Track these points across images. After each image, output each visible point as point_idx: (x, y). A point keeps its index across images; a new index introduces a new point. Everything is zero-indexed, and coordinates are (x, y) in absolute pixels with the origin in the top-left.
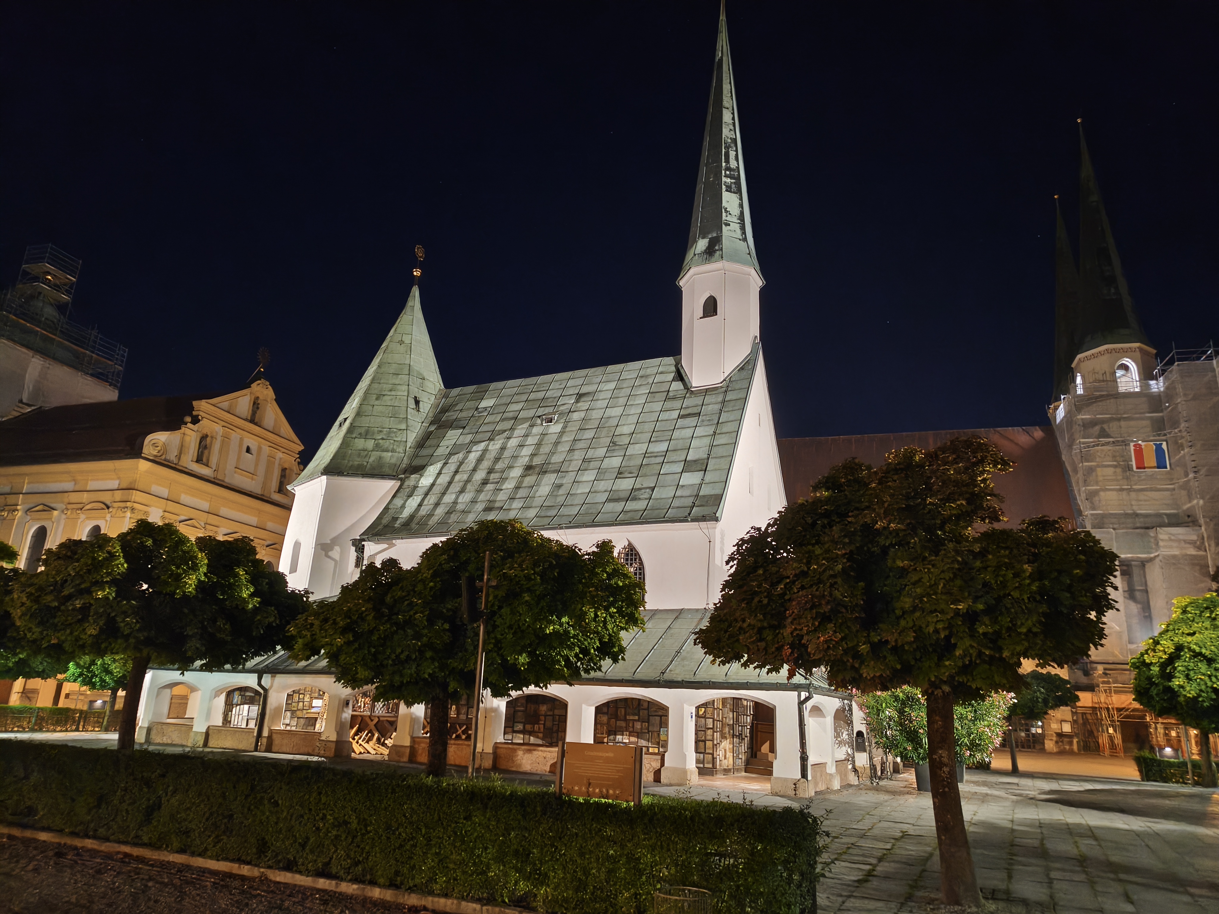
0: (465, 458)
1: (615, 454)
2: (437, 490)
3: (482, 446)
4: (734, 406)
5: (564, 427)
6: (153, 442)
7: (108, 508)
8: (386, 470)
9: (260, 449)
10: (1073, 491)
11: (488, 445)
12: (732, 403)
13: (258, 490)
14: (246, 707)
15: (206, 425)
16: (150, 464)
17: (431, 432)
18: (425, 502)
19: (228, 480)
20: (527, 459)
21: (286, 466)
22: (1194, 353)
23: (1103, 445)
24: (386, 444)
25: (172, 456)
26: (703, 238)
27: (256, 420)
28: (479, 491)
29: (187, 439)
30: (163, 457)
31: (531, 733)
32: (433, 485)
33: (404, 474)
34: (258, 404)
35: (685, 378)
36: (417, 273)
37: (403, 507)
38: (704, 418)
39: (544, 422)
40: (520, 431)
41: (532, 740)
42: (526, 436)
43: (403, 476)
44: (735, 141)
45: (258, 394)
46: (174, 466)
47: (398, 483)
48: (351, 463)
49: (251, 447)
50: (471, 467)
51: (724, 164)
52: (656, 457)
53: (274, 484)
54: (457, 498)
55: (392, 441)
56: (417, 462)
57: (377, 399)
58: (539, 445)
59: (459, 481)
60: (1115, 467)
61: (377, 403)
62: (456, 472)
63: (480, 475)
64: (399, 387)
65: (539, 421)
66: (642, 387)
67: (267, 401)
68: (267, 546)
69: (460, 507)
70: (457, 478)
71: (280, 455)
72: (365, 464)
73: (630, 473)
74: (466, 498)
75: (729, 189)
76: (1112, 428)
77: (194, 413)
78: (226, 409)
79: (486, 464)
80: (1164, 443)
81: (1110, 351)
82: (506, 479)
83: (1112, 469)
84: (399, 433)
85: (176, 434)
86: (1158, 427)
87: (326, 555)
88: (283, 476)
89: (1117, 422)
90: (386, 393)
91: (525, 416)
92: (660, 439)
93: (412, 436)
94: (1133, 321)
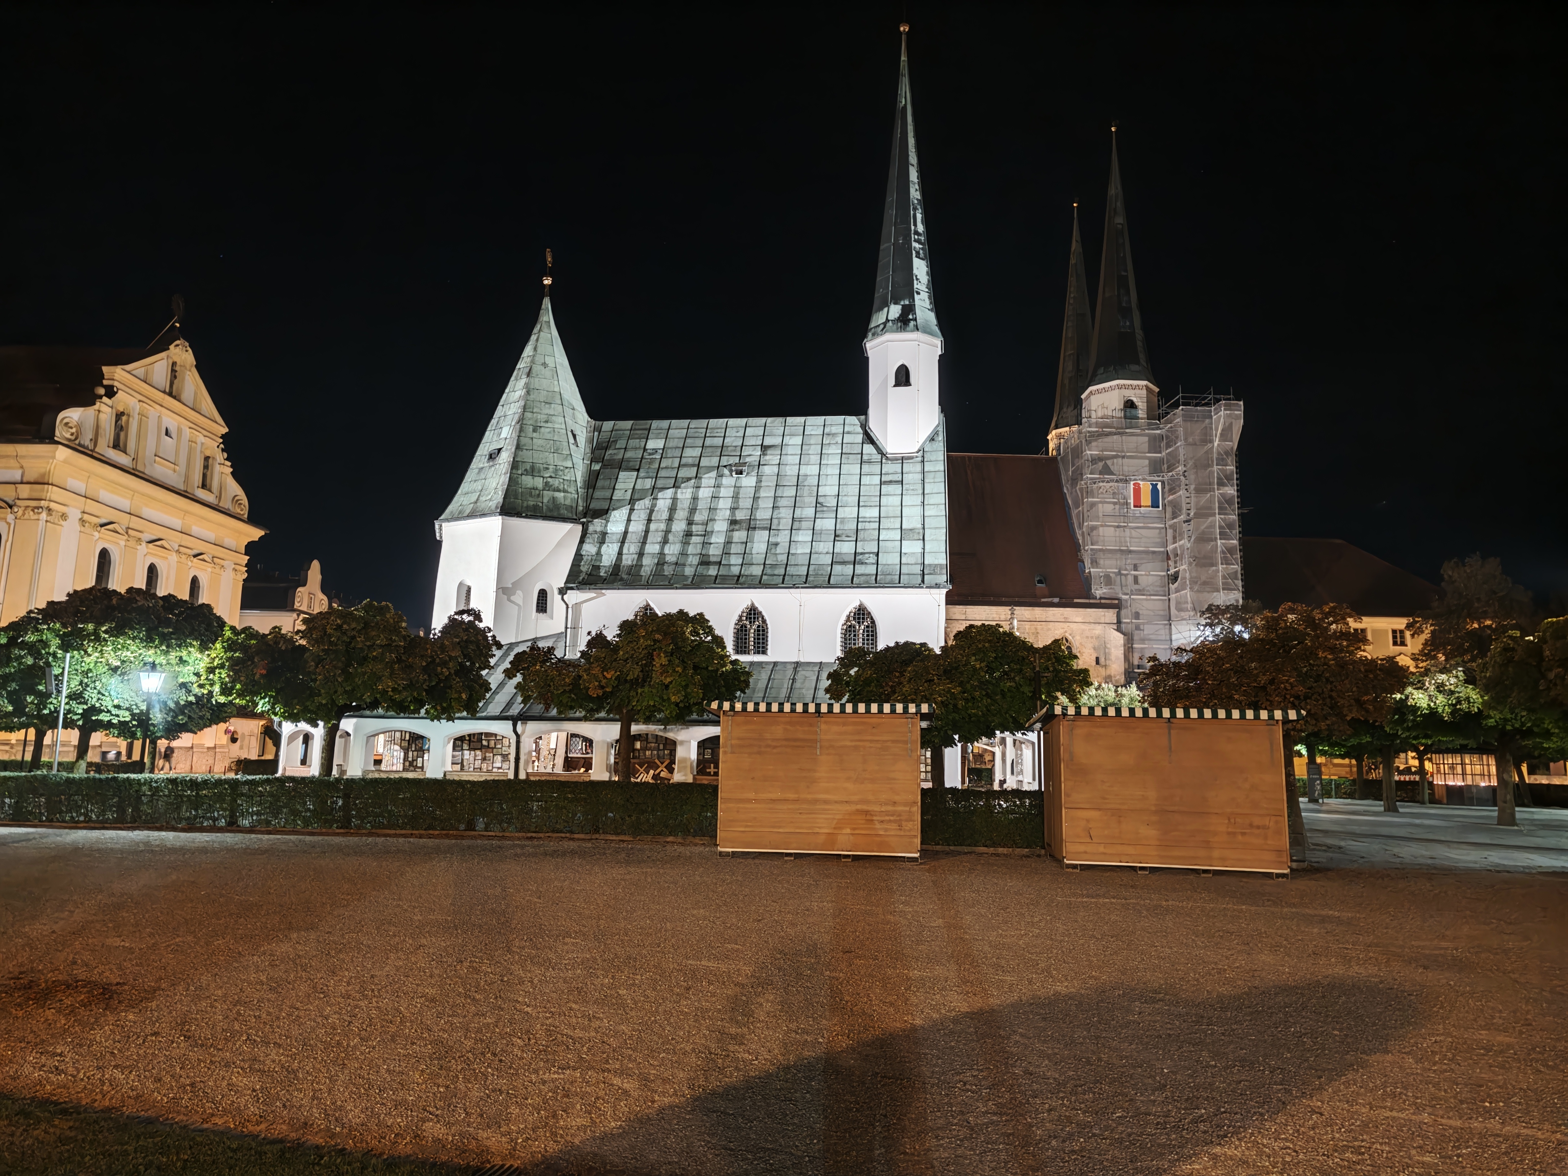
0: (654, 505)
1: (825, 516)
2: (633, 538)
3: (669, 494)
4: (934, 478)
5: (759, 481)
6: (65, 421)
7: (11, 507)
8: (564, 512)
9: (180, 431)
10: (1073, 524)
11: (676, 493)
12: (931, 475)
13: (181, 487)
15: (123, 399)
16: (69, 451)
17: (598, 473)
18: (625, 551)
19: (148, 471)
20: (728, 512)
21: (208, 454)
22: (1196, 398)
23: (1108, 482)
24: (556, 483)
25: (86, 441)
26: (895, 303)
27: (174, 394)
28: (686, 543)
29: (102, 416)
30: (77, 442)
32: (626, 533)
33: (585, 517)
34: (176, 371)
35: (877, 442)
36: (547, 281)
37: (599, 553)
38: (907, 486)
39: (734, 473)
40: (708, 479)
42: (717, 486)
43: (584, 520)
45: (176, 359)
46: (90, 452)
47: (581, 528)
48: (525, 504)
49: (171, 428)
50: (665, 515)
51: (913, 228)
52: (869, 522)
53: (197, 478)
54: (662, 548)
55: (561, 481)
56: (596, 505)
57: (534, 431)
58: (736, 497)
59: (657, 531)
60: (1115, 503)
61: (535, 435)
62: (649, 520)
63: (679, 526)
64: (554, 418)
65: (726, 471)
66: (834, 446)
67: (187, 369)
68: (195, 556)
69: (669, 559)
70: (653, 526)
71: (201, 439)
72: (541, 504)
73: (848, 536)
74: (672, 550)
75: (918, 255)
76: (1116, 465)
77: (105, 382)
78: (142, 378)
79: (681, 514)
80: (1160, 484)
81: (1120, 387)
82: (712, 532)
83: (1112, 506)
84: (567, 471)
85: (90, 411)
86: (1156, 468)
87: (509, 600)
88: (206, 467)
89: (1120, 460)
90: (542, 424)
91: (708, 464)
92: (869, 504)
93: (579, 474)
94: (1142, 357)
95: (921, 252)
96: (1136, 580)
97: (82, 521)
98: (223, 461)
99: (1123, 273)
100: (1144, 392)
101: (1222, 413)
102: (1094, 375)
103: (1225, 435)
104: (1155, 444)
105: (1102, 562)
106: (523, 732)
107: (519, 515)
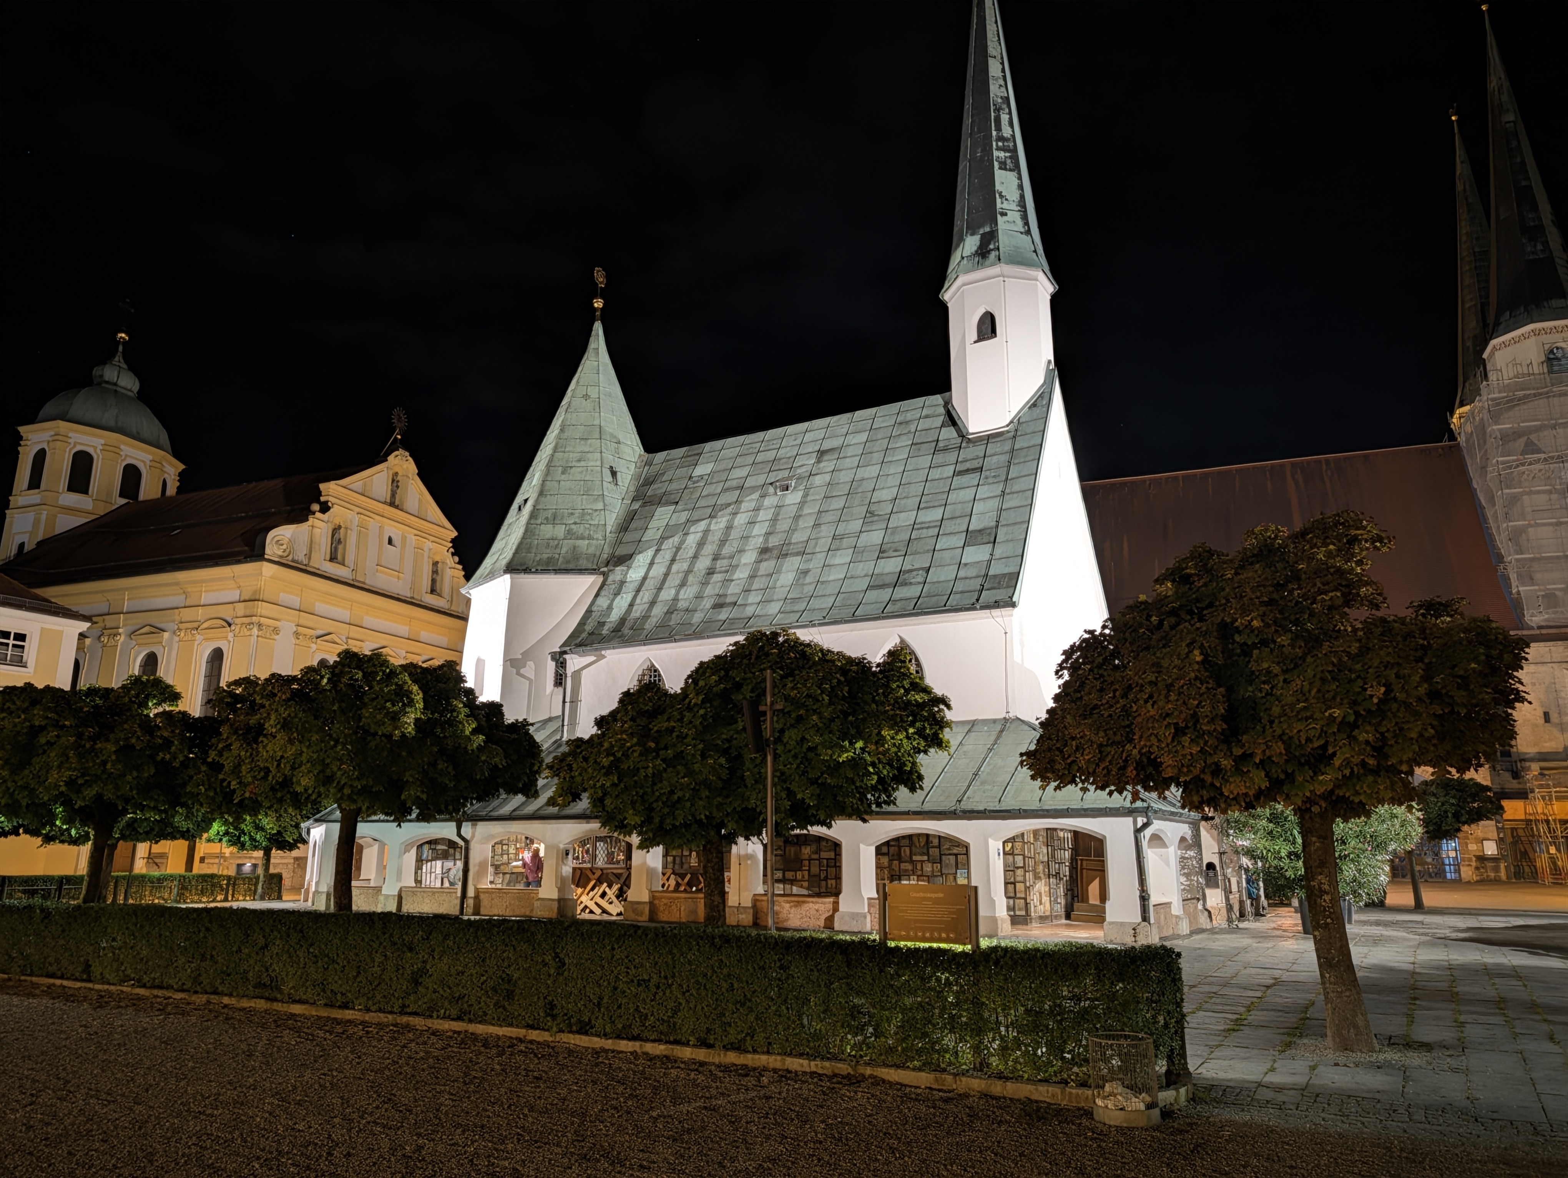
0: (682, 542)
1: (874, 527)
2: (650, 584)
3: (702, 525)
4: (1026, 456)
5: (805, 496)
6: (277, 539)
7: (230, 625)
8: (584, 564)
9: (404, 538)
10: (1489, 528)
11: (710, 524)
12: (1023, 453)
13: (406, 593)
14: (439, 863)
15: (337, 513)
16: (276, 567)
17: (636, 512)
18: (638, 601)
19: (369, 582)
20: (761, 539)
21: (437, 559)
24: (580, 529)
25: (300, 556)
26: (972, 234)
27: (397, 503)
28: (705, 584)
29: (317, 531)
30: (290, 558)
31: (792, 882)
32: (645, 578)
33: (606, 566)
34: (398, 482)
35: (958, 422)
36: (598, 304)
37: (610, 608)
38: (988, 473)
39: (778, 490)
40: (748, 503)
41: (795, 890)
42: (757, 509)
43: (605, 569)
44: (1007, 100)
45: (396, 469)
46: (304, 567)
47: (601, 579)
48: (538, 558)
49: (394, 537)
50: (691, 553)
51: (994, 133)
52: (928, 528)
53: (426, 583)
54: (677, 593)
55: (587, 526)
56: (621, 551)
57: (563, 473)
58: (774, 520)
59: (678, 572)
60: (1550, 492)
61: (563, 477)
62: (673, 561)
63: (703, 563)
64: (589, 455)
65: (771, 490)
66: (904, 438)
67: (408, 477)
69: (682, 605)
70: (675, 568)
71: (428, 544)
72: (557, 556)
73: (896, 551)
74: (688, 593)
75: (1003, 166)
76: (1544, 439)
77: (322, 499)
78: (360, 491)
79: (709, 549)
81: (1537, 333)
82: (737, 566)
84: (595, 514)
85: (304, 527)
87: (518, 674)
88: (435, 572)
90: (574, 464)
91: (753, 484)
92: (931, 504)
93: (612, 517)
95: (1009, 161)
97: (297, 634)
98: (454, 565)
105: (1538, 576)
106: (473, 836)
107: (527, 570)
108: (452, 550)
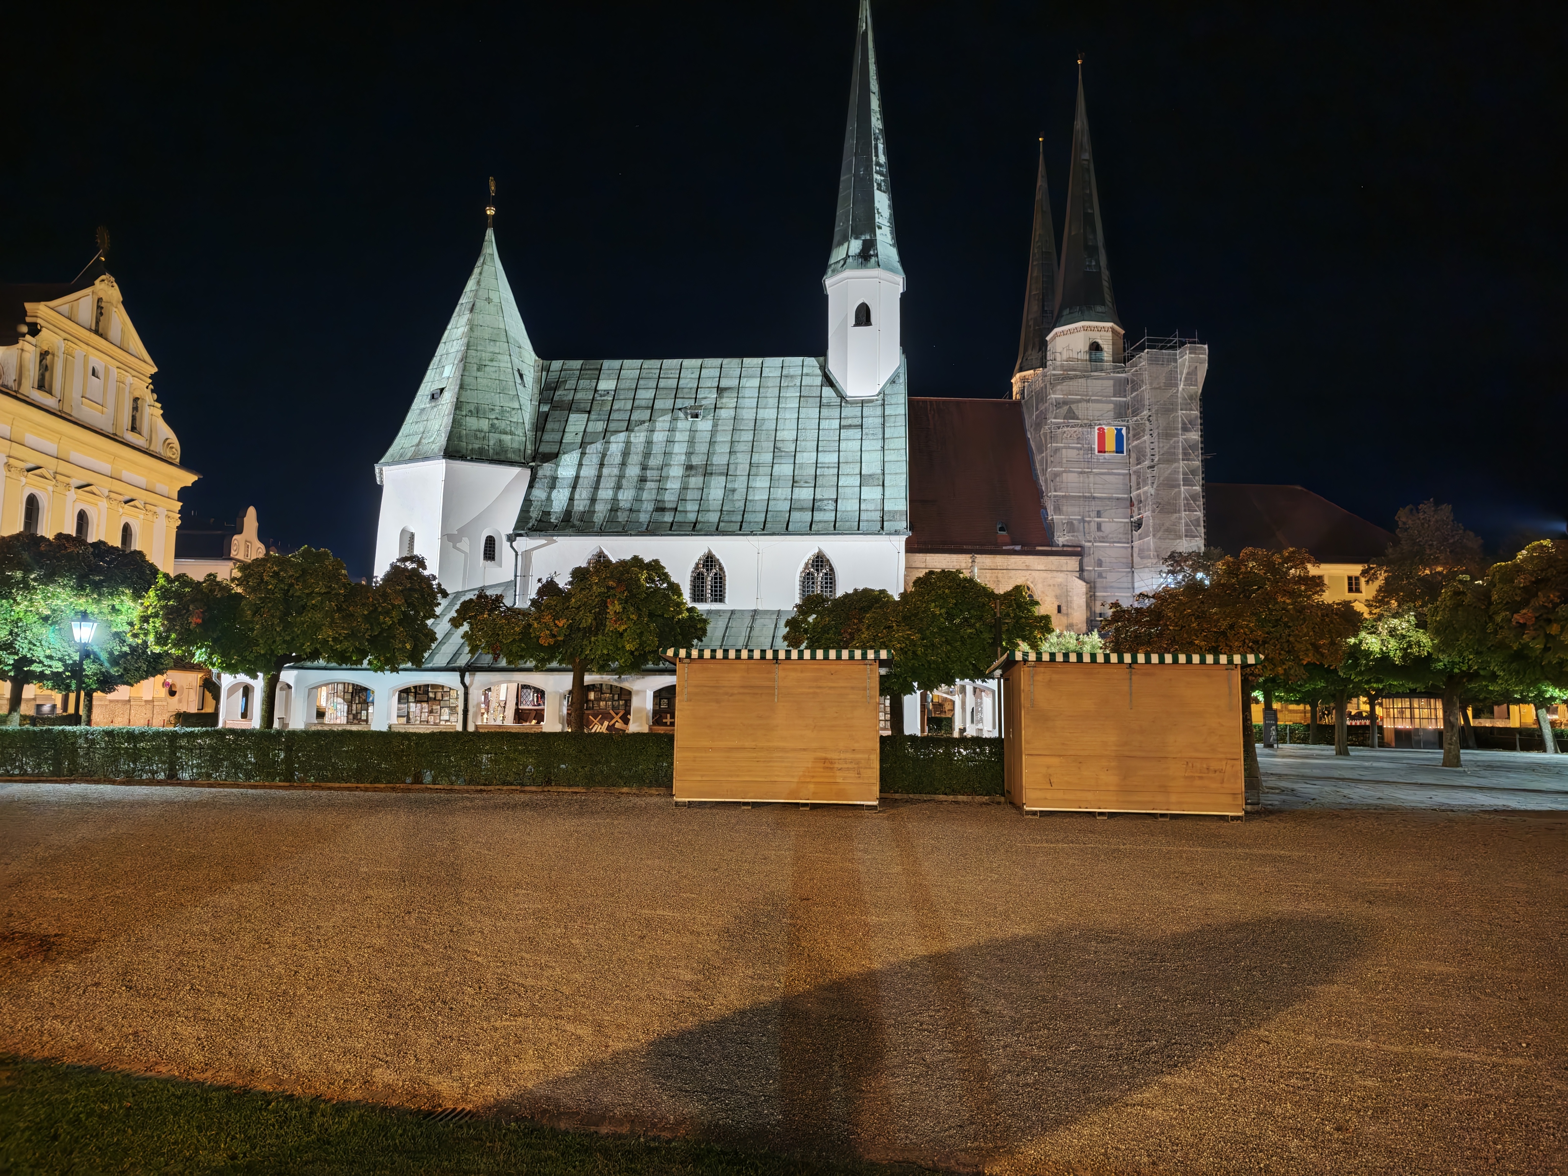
0: (606, 449)
1: (783, 461)
2: (584, 484)
3: (622, 437)
4: (895, 422)
5: (715, 425)
8: (511, 456)
9: (107, 370)
10: (1035, 470)
11: (629, 437)
12: (893, 418)
13: (109, 429)
15: (47, 338)
17: (547, 415)
18: (577, 497)
19: (76, 414)
20: (683, 457)
21: (137, 395)
22: (1162, 341)
23: (1072, 427)
24: (502, 425)
25: (10, 380)
26: (856, 238)
27: (100, 331)
28: (640, 488)
29: (26, 356)
30: (1, 382)
32: (577, 477)
33: (534, 461)
34: (102, 308)
35: (837, 385)
36: (491, 211)
37: (549, 499)
38: (867, 430)
39: (689, 417)
40: (663, 422)
42: (672, 430)
43: (533, 464)
45: (102, 295)
46: (14, 394)
47: (530, 472)
48: (470, 447)
49: (97, 368)
50: (618, 459)
51: (874, 158)
52: (828, 467)
53: (126, 420)
54: (616, 494)
55: (508, 423)
56: (545, 449)
57: (478, 370)
58: (691, 442)
59: (610, 476)
60: (1079, 449)
61: (479, 374)
62: (602, 465)
63: (633, 471)
64: (499, 356)
65: (681, 415)
66: (791, 389)
67: (113, 304)
68: (126, 502)
69: (623, 504)
70: (605, 471)
71: (129, 379)
72: (486, 447)
73: (806, 482)
74: (626, 496)
75: (878, 187)
76: (1080, 410)
77: (28, 320)
78: (67, 315)
79: (635, 459)
80: (1124, 429)
81: (1085, 329)
82: (667, 477)
83: (1075, 452)
84: (513, 412)
85: (13, 350)
86: (1121, 412)
87: (455, 547)
88: (135, 409)
89: (1084, 405)
90: (487, 363)
91: (662, 407)
92: (828, 449)
93: (527, 415)
94: (1108, 297)
95: (883, 184)
96: (1099, 527)
97: (8, 466)
98: (152, 402)
99: (1090, 211)
100: (1110, 334)
101: (1187, 357)
102: (1060, 316)
103: (1191, 378)
104: (1121, 387)
105: (1065, 508)
106: (472, 684)
107: (463, 458)
108: (151, 387)
